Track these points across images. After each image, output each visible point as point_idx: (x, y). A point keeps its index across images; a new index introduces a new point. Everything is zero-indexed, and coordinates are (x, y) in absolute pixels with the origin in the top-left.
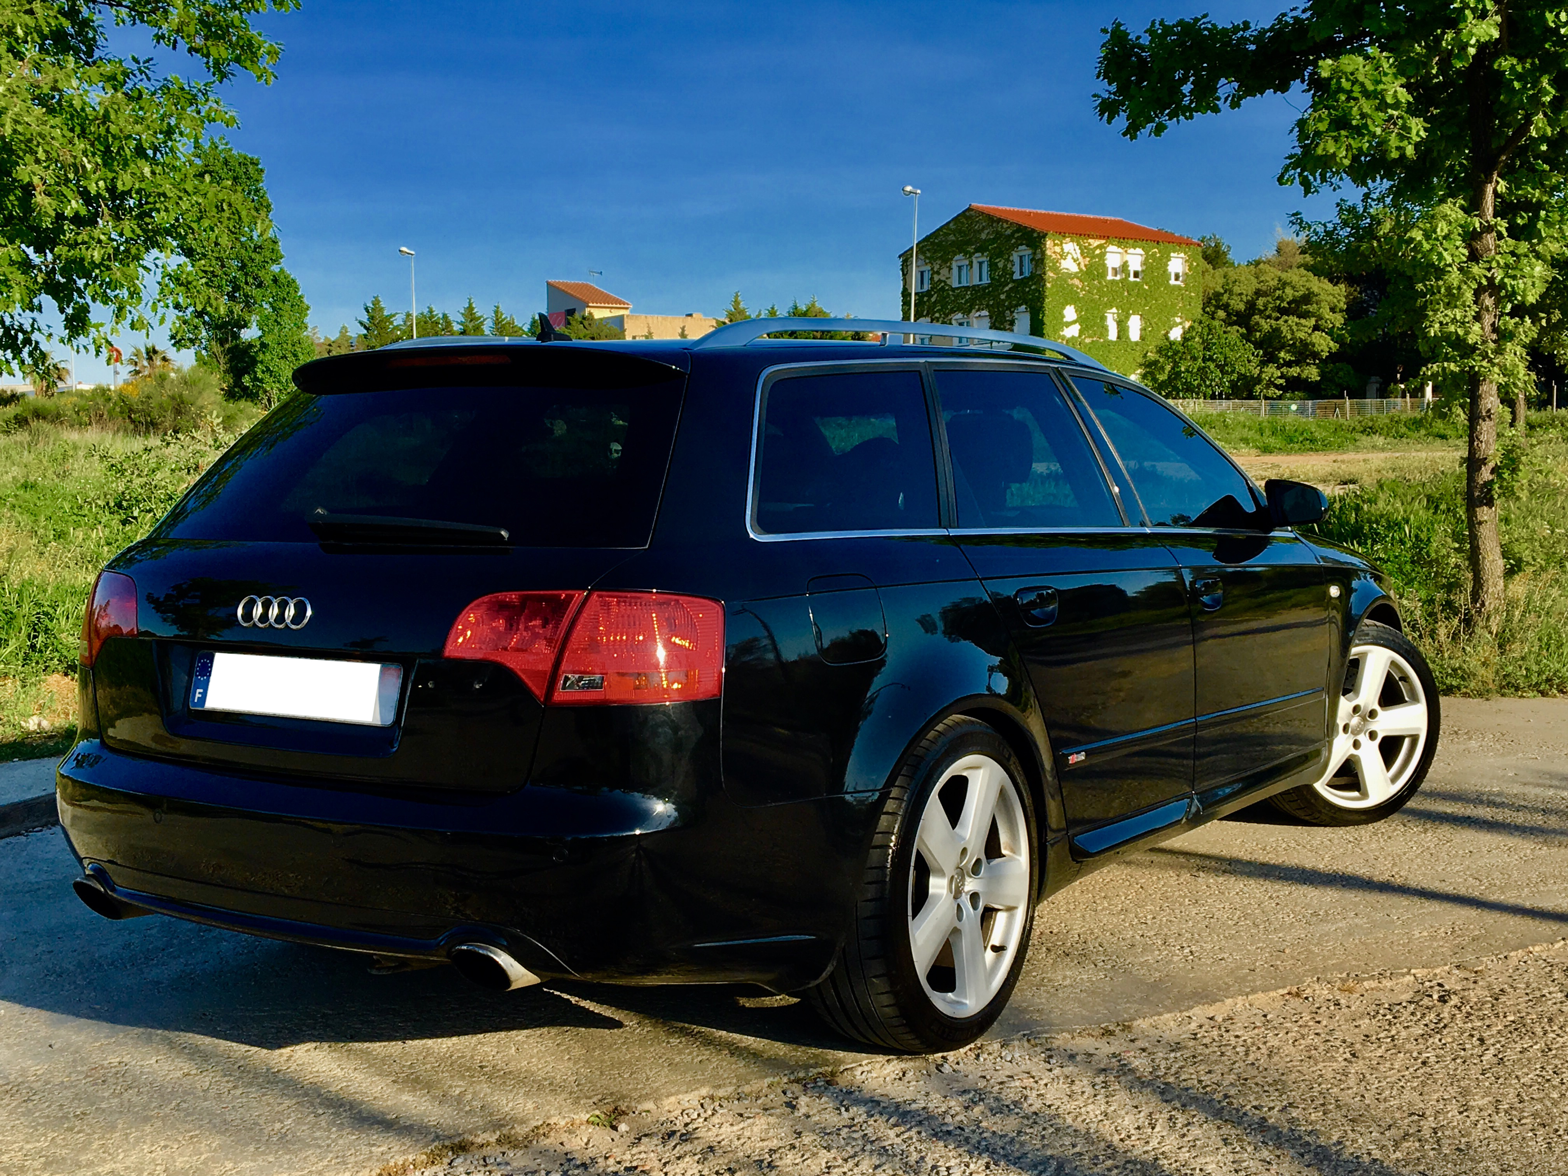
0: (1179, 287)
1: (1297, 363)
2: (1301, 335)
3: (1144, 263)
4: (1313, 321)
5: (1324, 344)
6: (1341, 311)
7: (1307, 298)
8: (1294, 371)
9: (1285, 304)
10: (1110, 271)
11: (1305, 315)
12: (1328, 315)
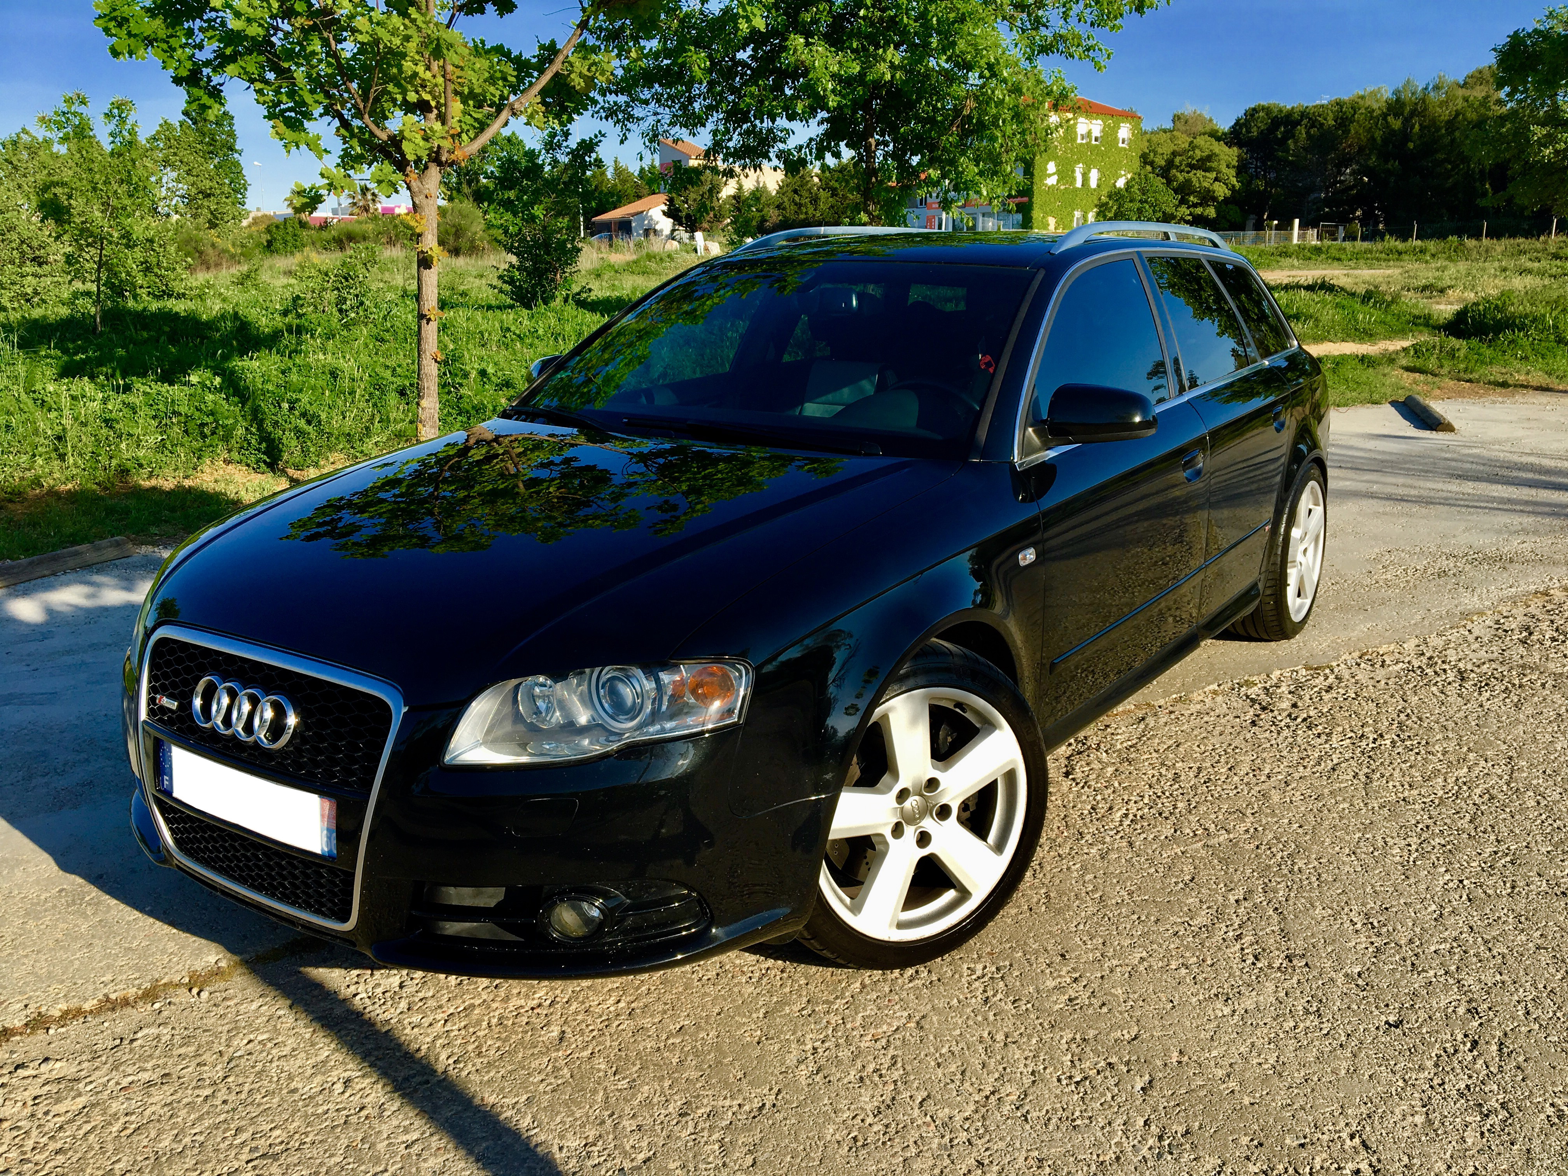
0: (1125, 149)
1: (1201, 205)
2: (1206, 184)
3: (1103, 131)
4: (1214, 175)
5: (1221, 191)
6: (1234, 167)
7: (1209, 158)
8: (1199, 211)
9: (1194, 162)
10: (1079, 137)
11: (1208, 170)
12: (1224, 169)
